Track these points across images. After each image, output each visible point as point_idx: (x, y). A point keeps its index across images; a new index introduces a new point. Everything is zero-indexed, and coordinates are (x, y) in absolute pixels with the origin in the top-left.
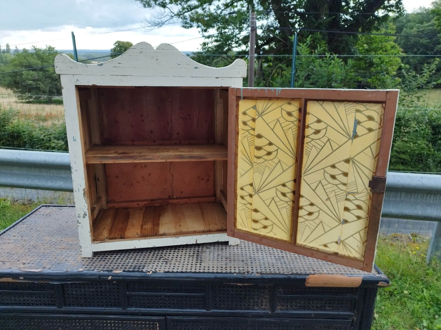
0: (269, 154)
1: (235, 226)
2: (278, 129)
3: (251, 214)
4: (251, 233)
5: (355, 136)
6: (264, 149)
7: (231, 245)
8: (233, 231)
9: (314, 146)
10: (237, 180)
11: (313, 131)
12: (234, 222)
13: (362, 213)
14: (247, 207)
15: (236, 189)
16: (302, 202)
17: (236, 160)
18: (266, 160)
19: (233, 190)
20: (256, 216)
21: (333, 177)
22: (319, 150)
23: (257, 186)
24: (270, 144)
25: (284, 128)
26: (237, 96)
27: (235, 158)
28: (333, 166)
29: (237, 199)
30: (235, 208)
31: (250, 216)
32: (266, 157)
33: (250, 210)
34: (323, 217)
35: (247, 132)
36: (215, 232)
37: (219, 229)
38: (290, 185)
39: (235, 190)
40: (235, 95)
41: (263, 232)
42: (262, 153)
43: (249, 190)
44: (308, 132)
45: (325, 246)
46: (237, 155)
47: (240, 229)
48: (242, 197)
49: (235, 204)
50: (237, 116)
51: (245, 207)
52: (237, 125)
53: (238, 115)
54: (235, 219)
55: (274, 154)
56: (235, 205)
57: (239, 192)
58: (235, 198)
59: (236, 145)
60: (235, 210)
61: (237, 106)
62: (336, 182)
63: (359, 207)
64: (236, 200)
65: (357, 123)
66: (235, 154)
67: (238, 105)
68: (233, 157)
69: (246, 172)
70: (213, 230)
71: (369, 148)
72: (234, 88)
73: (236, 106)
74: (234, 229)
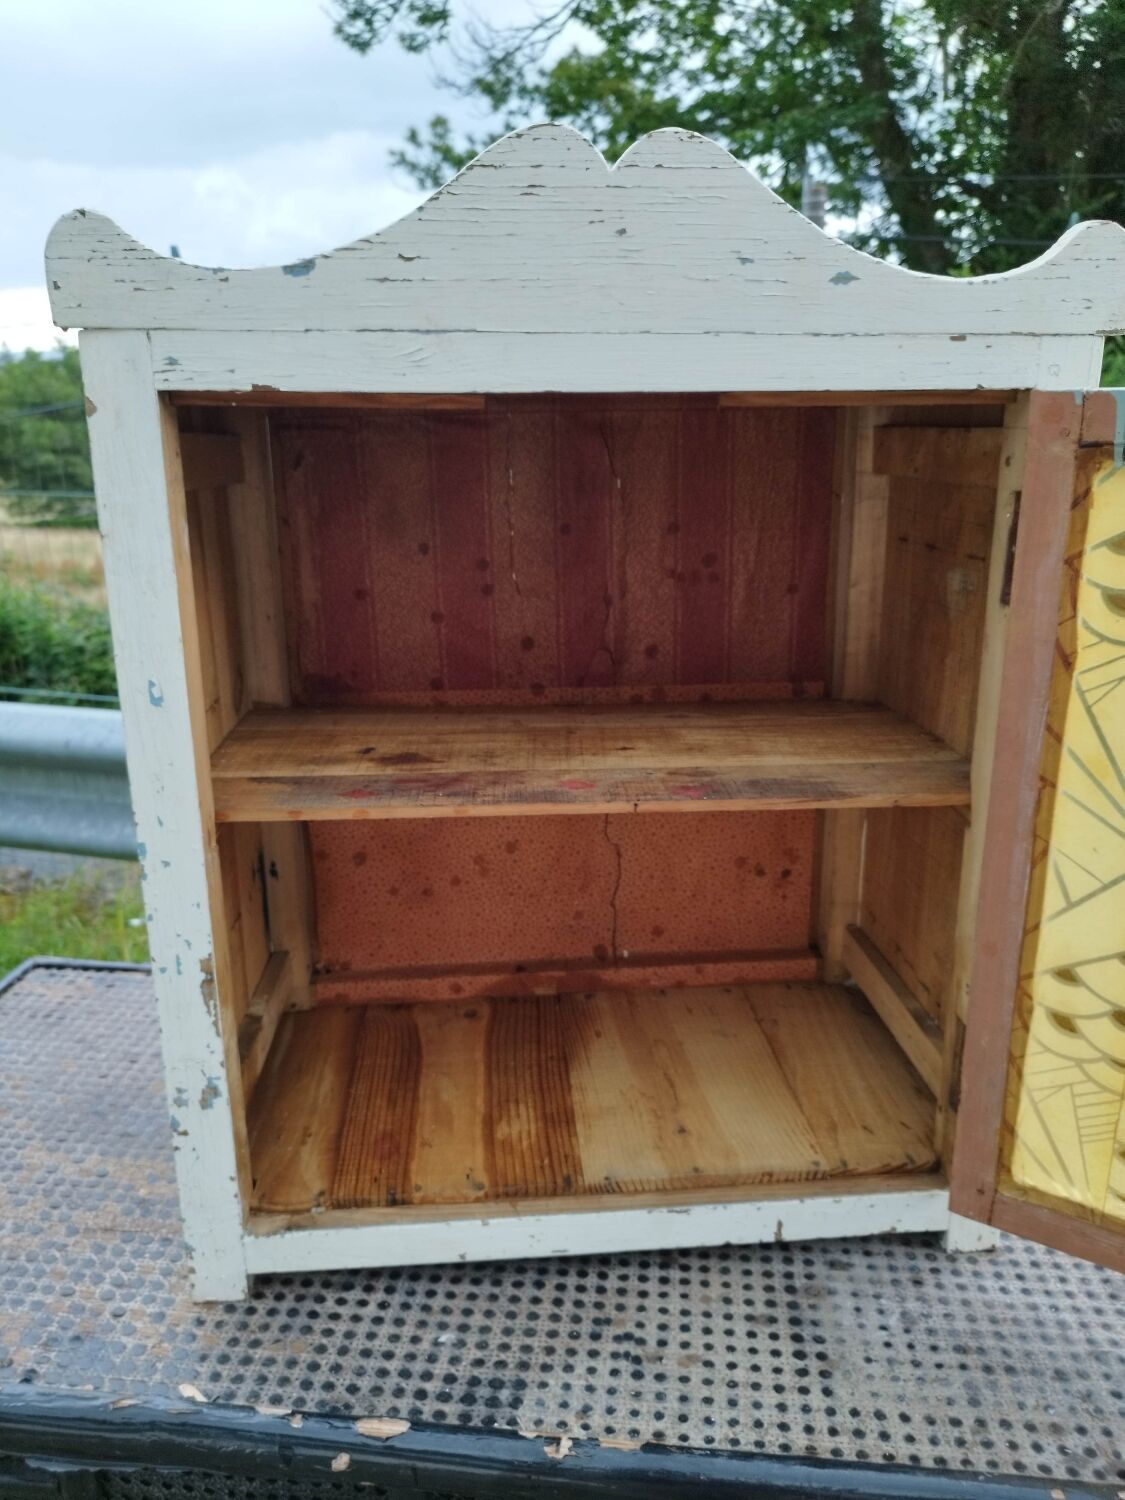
1: (1003, 1166)
3: (1113, 1119)
4: (1104, 1217)
8: (989, 1194)
10: (1037, 927)
12: (1001, 1150)
14: (1090, 1079)
15: (1030, 976)
17: (1043, 814)
19: (1010, 979)
26: (1089, 439)
27: (1039, 802)
29: (1026, 1028)
30: (1013, 1073)
31: (1104, 1120)
33: (1107, 1096)
36: (872, 1181)
37: (895, 1164)
39: (1024, 977)
40: (1073, 437)
46: (1054, 786)
47: (1034, 1190)
48: (1065, 1023)
49: (1017, 1053)
50: (1072, 563)
51: (1074, 1074)
53: (1080, 553)
54: (1008, 1130)
56: (1014, 1062)
57: (1046, 991)
58: (1018, 1024)
59: (1050, 728)
60: (1012, 1087)
64: (1020, 1033)
66: (1042, 779)
68: (1028, 798)
69: (1105, 888)
70: (862, 1169)
74: (998, 1182)
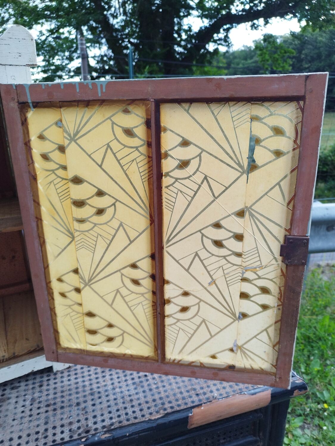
0: (100, 212)
1: (57, 343)
2: (110, 164)
3: (82, 321)
4: (87, 351)
5: (253, 166)
6: (90, 205)
7: (57, 371)
8: (55, 352)
9: (181, 192)
10: (48, 266)
11: (176, 163)
12: (56, 338)
13: (270, 300)
14: (74, 311)
15: (50, 282)
16: (169, 292)
17: (40, 229)
18: (95, 225)
19: (44, 284)
20: (92, 324)
21: (218, 244)
22: (190, 199)
23: (85, 272)
24: (100, 193)
25: (123, 162)
26: (21, 101)
27: (38, 226)
28: (217, 225)
29: (53, 299)
30: (53, 313)
31: (80, 322)
32: (97, 219)
33: (79, 315)
34: (206, 312)
35: (53, 175)
36: (24, 357)
37: (32, 349)
38: (146, 265)
39: (48, 283)
40: (16, 100)
41: (108, 348)
42: (86, 212)
43: (73, 280)
44: (168, 165)
45: (214, 357)
46: (41, 220)
47: (68, 348)
48: (63, 295)
49: (52, 307)
50: (27, 144)
51: (69, 310)
52: (31, 162)
53: (29, 141)
54: (56, 332)
55: (110, 212)
56: (52, 310)
57: (56, 287)
58: (50, 298)
59: (34, 201)
60: (54, 318)
61: (25, 122)
62: (223, 252)
63: (265, 290)
64: (52, 300)
65: (255, 141)
66: (37, 218)
67: (26, 119)
68: (34, 224)
69: (63, 250)
70: (20, 354)
71: (278, 186)
72: (11, 85)
73: (23, 124)
74: (57, 348)
